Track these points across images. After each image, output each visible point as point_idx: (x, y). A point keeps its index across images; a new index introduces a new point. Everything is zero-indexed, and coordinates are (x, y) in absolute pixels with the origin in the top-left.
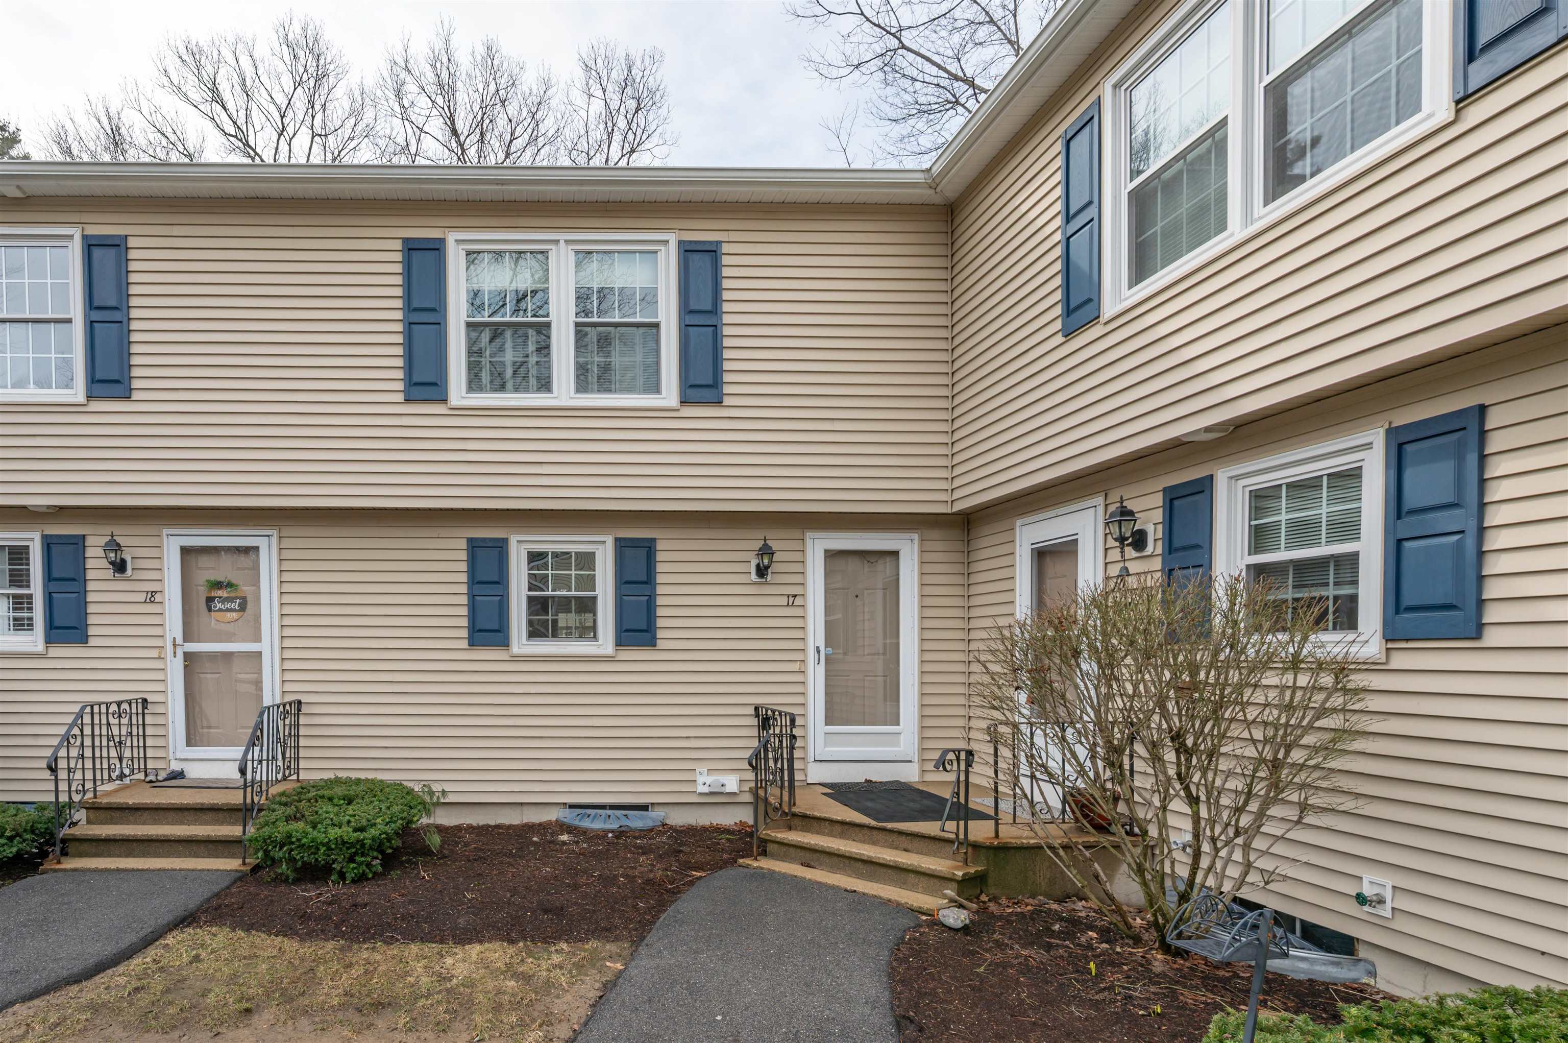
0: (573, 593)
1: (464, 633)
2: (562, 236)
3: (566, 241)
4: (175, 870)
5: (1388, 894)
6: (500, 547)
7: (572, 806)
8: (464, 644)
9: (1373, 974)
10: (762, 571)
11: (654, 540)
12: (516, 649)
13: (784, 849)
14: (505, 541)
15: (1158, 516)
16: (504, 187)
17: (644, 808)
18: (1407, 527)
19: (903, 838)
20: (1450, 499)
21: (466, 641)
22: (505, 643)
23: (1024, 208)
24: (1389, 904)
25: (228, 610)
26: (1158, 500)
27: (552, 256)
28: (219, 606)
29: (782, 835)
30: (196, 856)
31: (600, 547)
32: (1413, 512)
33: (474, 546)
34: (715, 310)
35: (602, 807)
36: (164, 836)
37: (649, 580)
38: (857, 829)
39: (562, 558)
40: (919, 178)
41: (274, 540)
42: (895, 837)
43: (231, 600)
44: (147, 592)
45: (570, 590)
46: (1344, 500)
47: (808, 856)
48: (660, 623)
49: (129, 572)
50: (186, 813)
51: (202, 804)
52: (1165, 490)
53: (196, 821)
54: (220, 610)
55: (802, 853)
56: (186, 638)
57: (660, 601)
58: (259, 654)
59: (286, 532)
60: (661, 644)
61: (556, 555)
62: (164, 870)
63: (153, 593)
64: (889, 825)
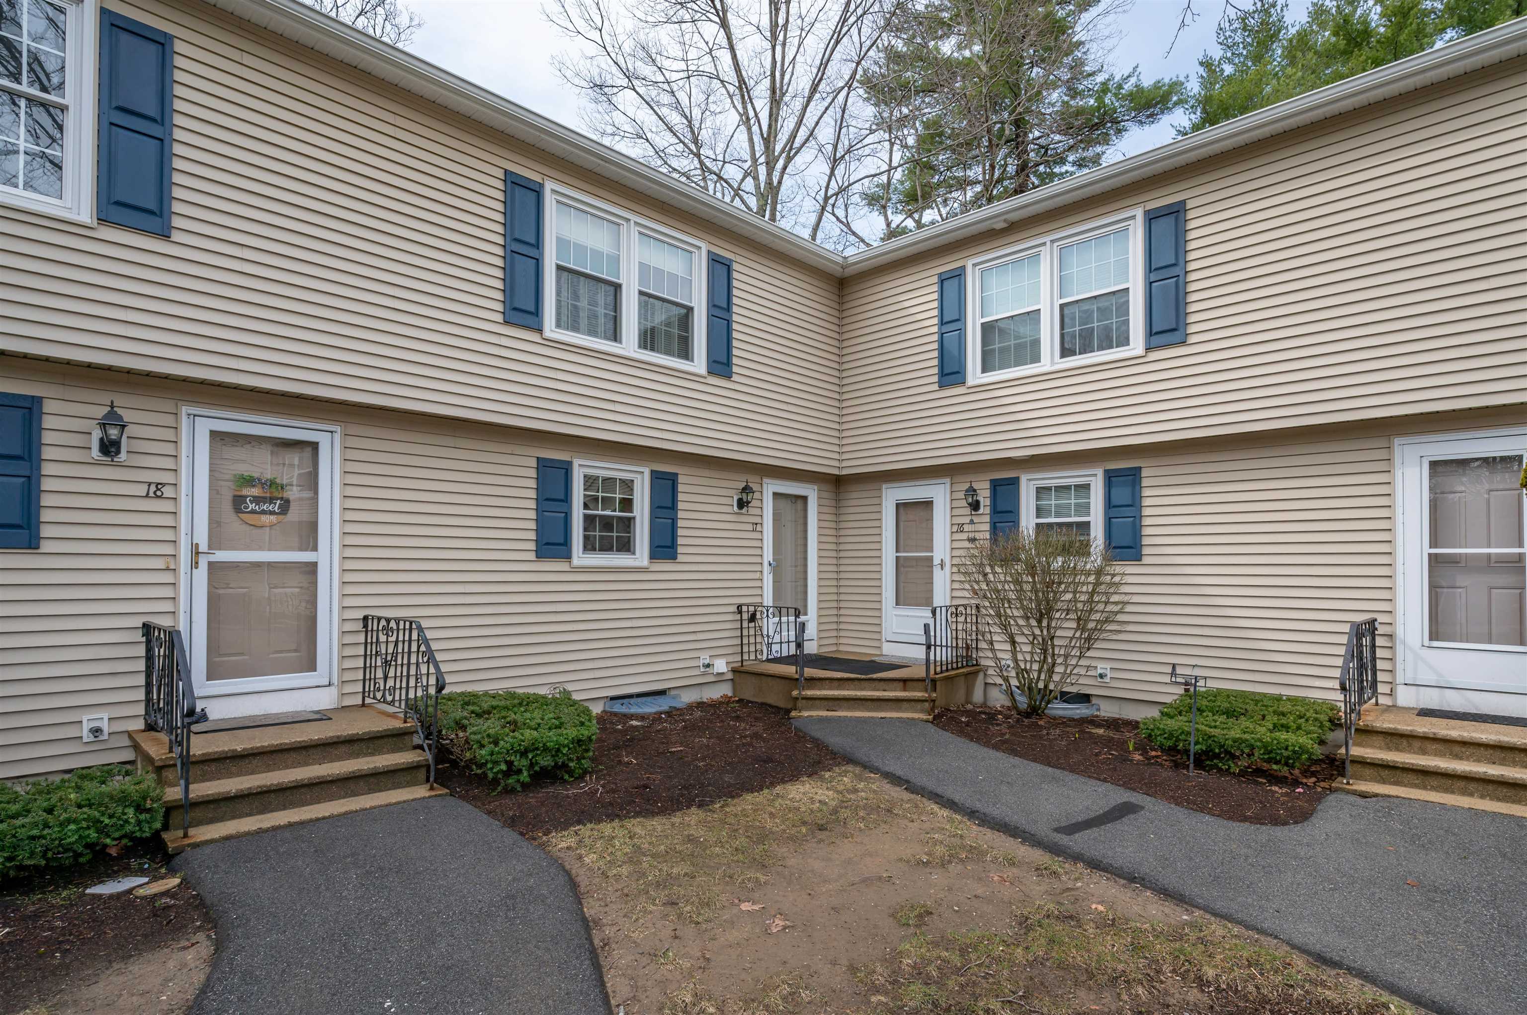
0: (617, 514)
1: (532, 546)
2: (634, 218)
3: (635, 222)
4: (366, 809)
5: (1108, 672)
6: (566, 469)
7: (613, 699)
8: (532, 556)
9: (1098, 710)
10: (741, 504)
11: (677, 474)
12: (576, 561)
13: (810, 702)
14: (570, 463)
15: (987, 493)
16: (607, 165)
17: (662, 693)
18: (1114, 512)
19: (882, 683)
20: (1130, 503)
21: (534, 554)
22: (568, 556)
23: (907, 304)
24: (1109, 676)
25: (263, 512)
26: (987, 485)
27: (624, 229)
28: (252, 506)
29: (809, 693)
30: (355, 794)
31: (639, 476)
32: (1115, 507)
33: (543, 465)
34: (728, 309)
35: (630, 696)
36: (318, 777)
37: (673, 507)
38: (850, 682)
39: (609, 482)
40: (839, 260)
41: (337, 437)
42: (876, 683)
43: (271, 500)
44: (150, 484)
45: (615, 511)
46: (1082, 498)
47: (831, 703)
48: (680, 541)
49: (123, 456)
50: (311, 751)
51: (338, 737)
52: (991, 480)
53: (324, 758)
54: (253, 512)
55: (826, 703)
56: (215, 542)
57: (680, 523)
58: (315, 565)
59: (353, 429)
60: (680, 558)
61: (606, 480)
62: (351, 812)
63: (159, 486)
64: (875, 676)
